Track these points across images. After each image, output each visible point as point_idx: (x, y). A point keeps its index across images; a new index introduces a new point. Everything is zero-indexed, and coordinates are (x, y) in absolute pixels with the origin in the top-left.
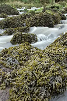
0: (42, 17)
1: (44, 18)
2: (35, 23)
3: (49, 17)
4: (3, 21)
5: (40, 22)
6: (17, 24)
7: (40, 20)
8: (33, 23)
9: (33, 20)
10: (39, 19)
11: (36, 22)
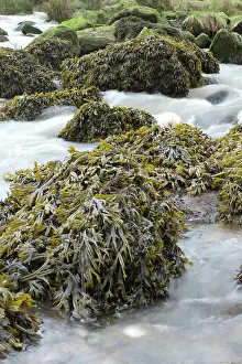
0: (142, 56)
1: (150, 59)
2: (113, 76)
3: (168, 57)
5: (134, 76)
6: (29, 82)
7: (135, 67)
8: (106, 79)
9: (106, 65)
10: (128, 63)
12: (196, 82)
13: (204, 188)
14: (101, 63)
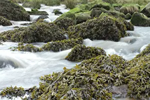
0: (101, 25)
1: (104, 26)
2: (89, 33)
3: (112, 25)
4: (31, 29)
5: (98, 33)
6: (55, 36)
7: (98, 29)
8: (86, 34)
10: (95, 28)
11: (91, 32)
12: (124, 35)
13: (121, 83)
14: (84, 28)
